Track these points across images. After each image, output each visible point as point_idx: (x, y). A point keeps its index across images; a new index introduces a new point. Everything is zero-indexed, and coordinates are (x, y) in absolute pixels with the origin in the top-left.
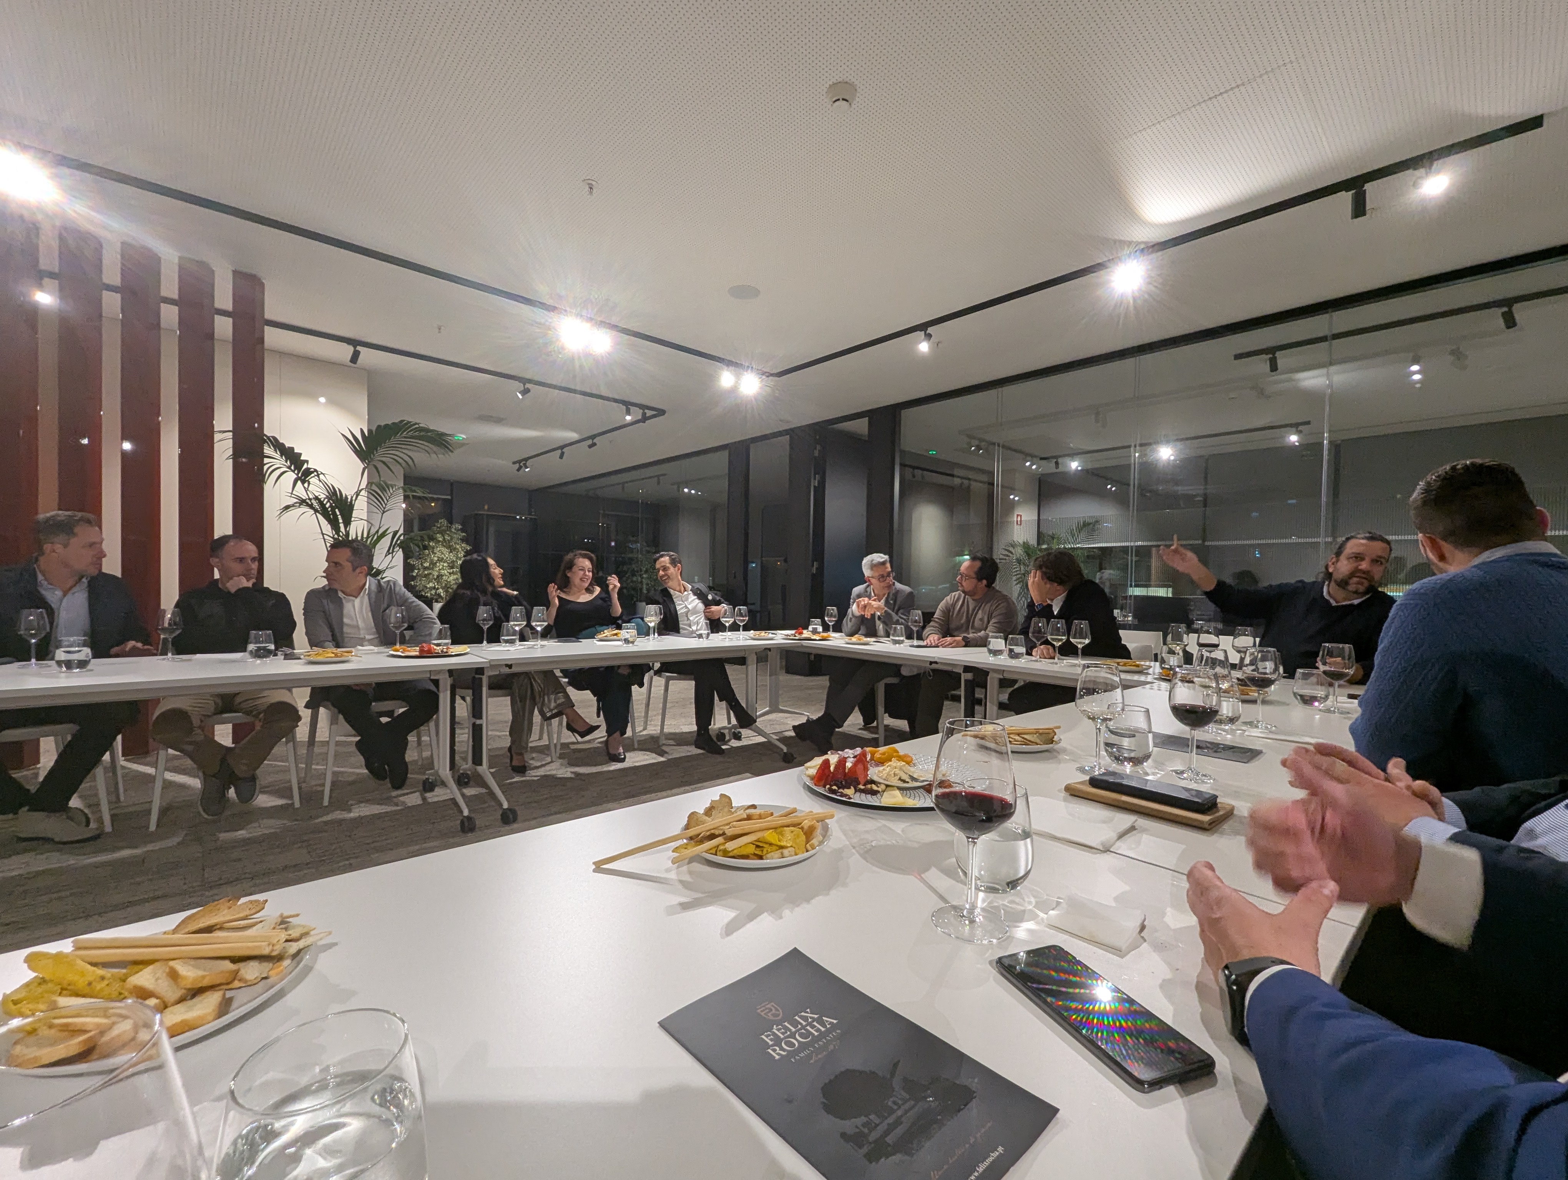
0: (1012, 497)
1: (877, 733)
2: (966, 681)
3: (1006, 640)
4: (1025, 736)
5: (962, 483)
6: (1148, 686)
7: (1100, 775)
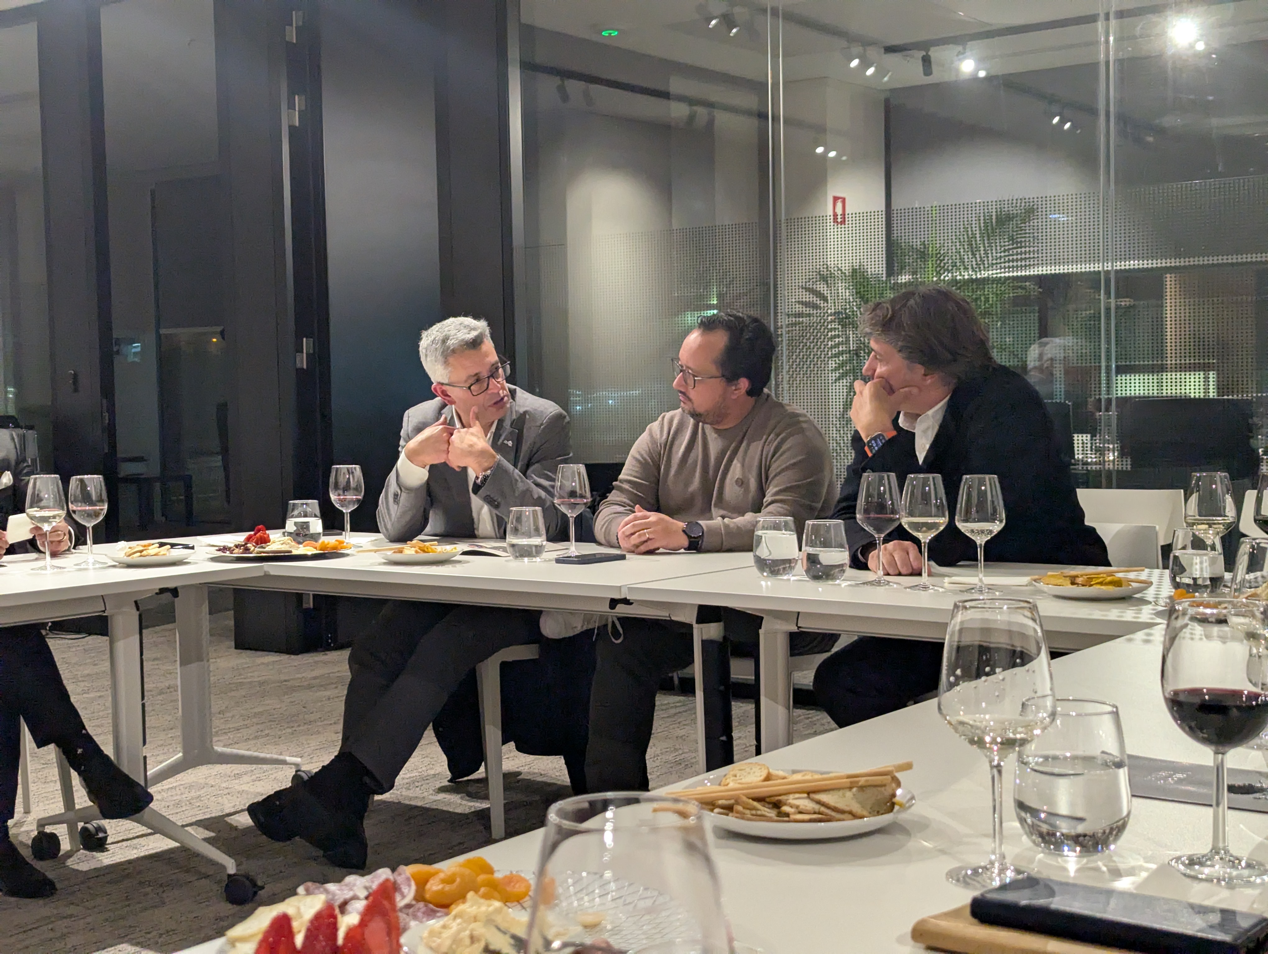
0: (820, 150)
1: (486, 797)
2: (704, 643)
3: (800, 531)
4: (823, 797)
5: (692, 118)
6: (1140, 635)
7: (1004, 887)
